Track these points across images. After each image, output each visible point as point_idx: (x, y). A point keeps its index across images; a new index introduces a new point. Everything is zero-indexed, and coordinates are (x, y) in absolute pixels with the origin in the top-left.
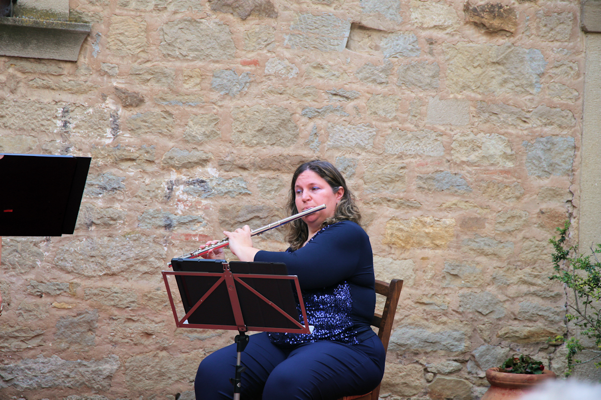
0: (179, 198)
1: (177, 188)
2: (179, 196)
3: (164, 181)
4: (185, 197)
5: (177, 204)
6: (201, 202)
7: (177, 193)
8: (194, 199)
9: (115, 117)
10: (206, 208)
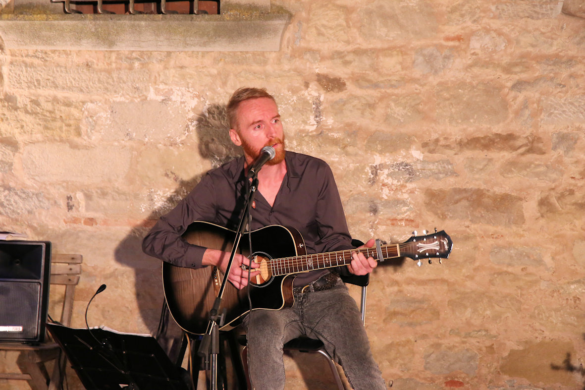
0: (384, 183)
1: (382, 172)
2: (383, 180)
3: (368, 165)
4: (389, 181)
5: (382, 189)
6: (406, 187)
7: (382, 178)
8: (399, 183)
9: (318, 103)
10: (412, 192)
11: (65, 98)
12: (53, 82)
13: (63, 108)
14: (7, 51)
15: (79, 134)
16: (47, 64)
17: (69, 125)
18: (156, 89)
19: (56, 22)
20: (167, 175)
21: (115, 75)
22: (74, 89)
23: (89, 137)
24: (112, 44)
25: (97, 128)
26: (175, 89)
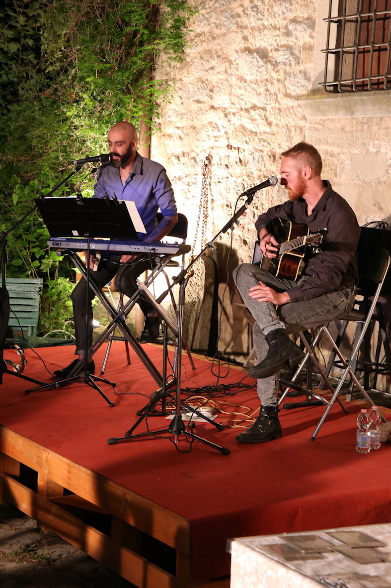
11: (331, 151)
12: (327, 141)
13: (330, 158)
14: (308, 121)
15: (336, 175)
16: (325, 128)
17: (332, 170)
18: (373, 144)
19: (325, 100)
20: (375, 205)
21: (354, 135)
22: (335, 145)
23: (340, 178)
24: (353, 113)
25: (344, 171)
26: (383, 143)
